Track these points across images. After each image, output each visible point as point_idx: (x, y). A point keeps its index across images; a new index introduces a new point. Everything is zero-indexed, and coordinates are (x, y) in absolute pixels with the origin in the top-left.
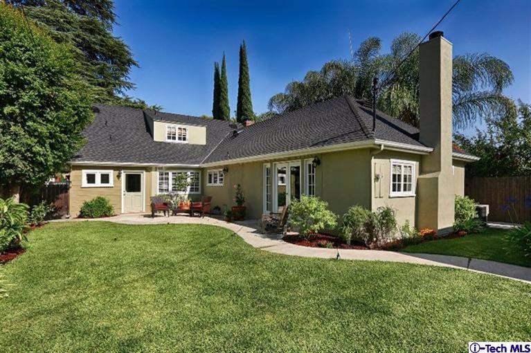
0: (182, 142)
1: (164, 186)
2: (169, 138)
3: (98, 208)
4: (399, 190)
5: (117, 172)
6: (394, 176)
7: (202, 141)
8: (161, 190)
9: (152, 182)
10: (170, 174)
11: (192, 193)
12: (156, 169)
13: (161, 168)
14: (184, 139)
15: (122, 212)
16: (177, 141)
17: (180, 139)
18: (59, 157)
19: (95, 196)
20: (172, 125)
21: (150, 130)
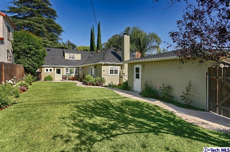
0: (74, 59)
1: (67, 72)
2: (69, 58)
3: (49, 78)
4: (113, 73)
5: (54, 68)
6: (111, 70)
7: (80, 59)
8: (66, 73)
9: (64, 71)
10: (69, 69)
11: (76, 74)
12: (65, 67)
13: (67, 67)
14: (74, 58)
15: (55, 79)
16: (72, 59)
17: (73, 58)
18: (39, 65)
19: (48, 75)
20: (70, 54)
21: (64, 55)
